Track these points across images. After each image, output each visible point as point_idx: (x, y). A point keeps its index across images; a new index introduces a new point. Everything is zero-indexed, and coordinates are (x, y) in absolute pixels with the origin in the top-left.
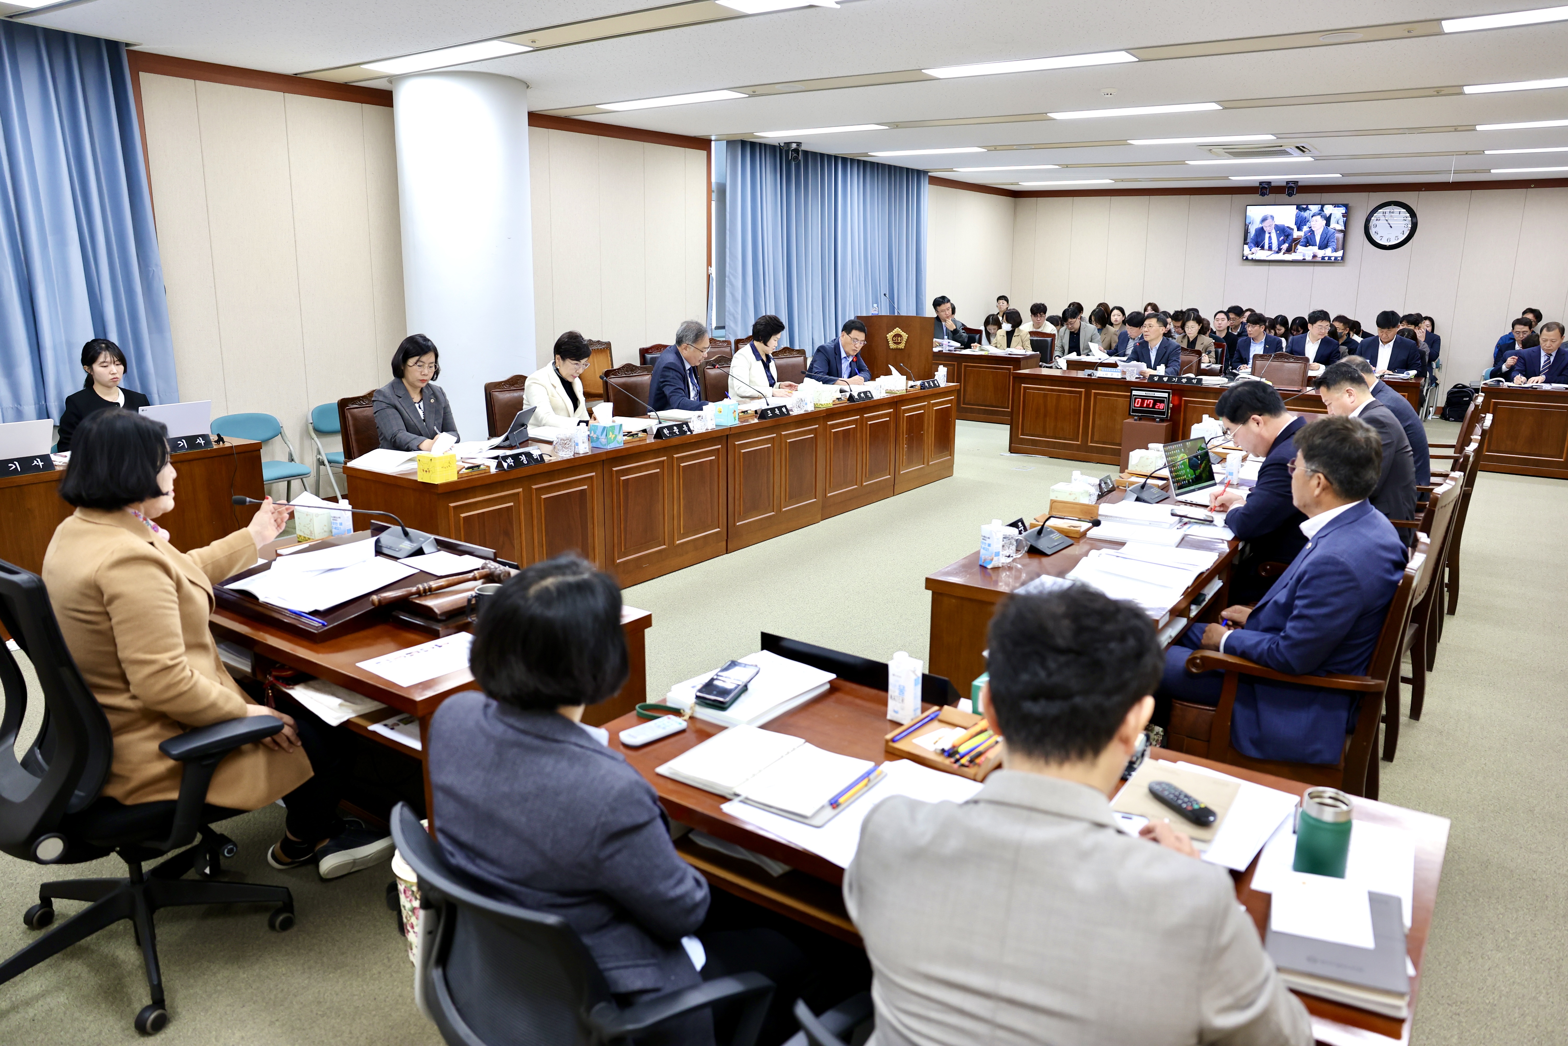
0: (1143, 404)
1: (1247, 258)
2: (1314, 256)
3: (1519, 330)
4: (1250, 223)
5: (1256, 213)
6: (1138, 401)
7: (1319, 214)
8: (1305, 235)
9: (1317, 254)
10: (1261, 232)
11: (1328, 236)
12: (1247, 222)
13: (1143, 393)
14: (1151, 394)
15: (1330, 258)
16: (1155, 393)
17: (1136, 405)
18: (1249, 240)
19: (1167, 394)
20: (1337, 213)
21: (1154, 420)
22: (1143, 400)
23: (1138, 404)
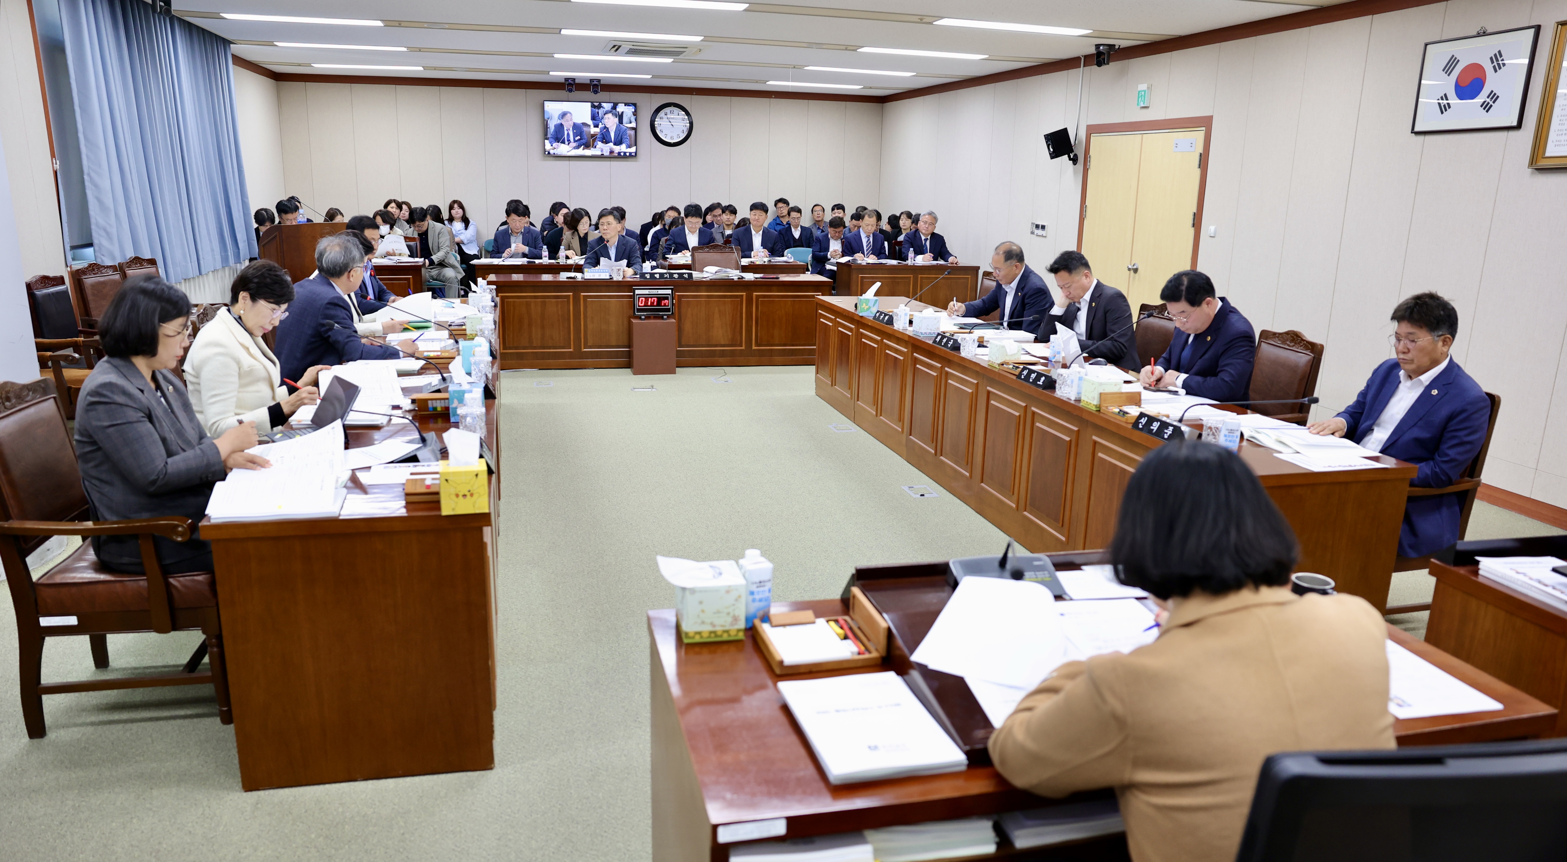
0: (648, 303)
1: (549, 153)
2: (612, 152)
3: (795, 216)
4: (549, 118)
5: (554, 109)
6: (642, 300)
7: (610, 112)
8: (601, 132)
9: (614, 150)
10: (560, 127)
11: (621, 133)
12: (546, 117)
13: (646, 292)
14: (655, 292)
15: (625, 153)
16: (659, 290)
17: (640, 304)
18: (549, 136)
19: (670, 291)
20: (628, 111)
21: (662, 317)
22: (647, 299)
23: (642, 303)
